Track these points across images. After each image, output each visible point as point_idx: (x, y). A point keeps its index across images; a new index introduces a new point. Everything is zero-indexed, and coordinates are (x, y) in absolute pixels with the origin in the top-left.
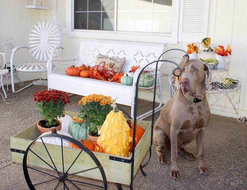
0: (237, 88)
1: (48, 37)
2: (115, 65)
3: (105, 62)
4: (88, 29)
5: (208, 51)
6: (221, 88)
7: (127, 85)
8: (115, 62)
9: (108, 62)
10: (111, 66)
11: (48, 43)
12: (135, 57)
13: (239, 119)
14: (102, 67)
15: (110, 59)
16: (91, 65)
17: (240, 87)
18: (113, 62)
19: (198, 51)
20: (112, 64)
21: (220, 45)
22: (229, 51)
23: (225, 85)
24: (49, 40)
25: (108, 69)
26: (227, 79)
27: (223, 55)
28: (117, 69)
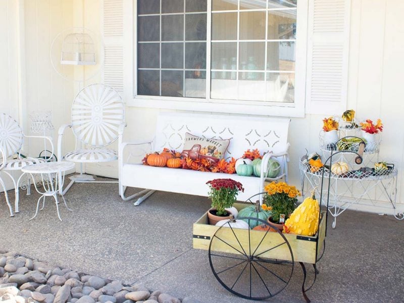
0: (393, 174)
1: (104, 110)
2: (215, 149)
3: (200, 146)
4: (160, 94)
5: (352, 127)
6: (374, 175)
7: (246, 176)
8: (215, 145)
9: (205, 144)
10: (210, 151)
11: (103, 119)
12: (248, 137)
13: (396, 216)
14: (196, 153)
15: (208, 141)
16: (178, 149)
17: (397, 172)
18: (212, 145)
19: (339, 129)
20: (212, 148)
21: (368, 119)
22: (380, 126)
23: (379, 172)
24: (104, 114)
25: (207, 155)
26: (380, 163)
27: (373, 133)
28: (219, 155)
